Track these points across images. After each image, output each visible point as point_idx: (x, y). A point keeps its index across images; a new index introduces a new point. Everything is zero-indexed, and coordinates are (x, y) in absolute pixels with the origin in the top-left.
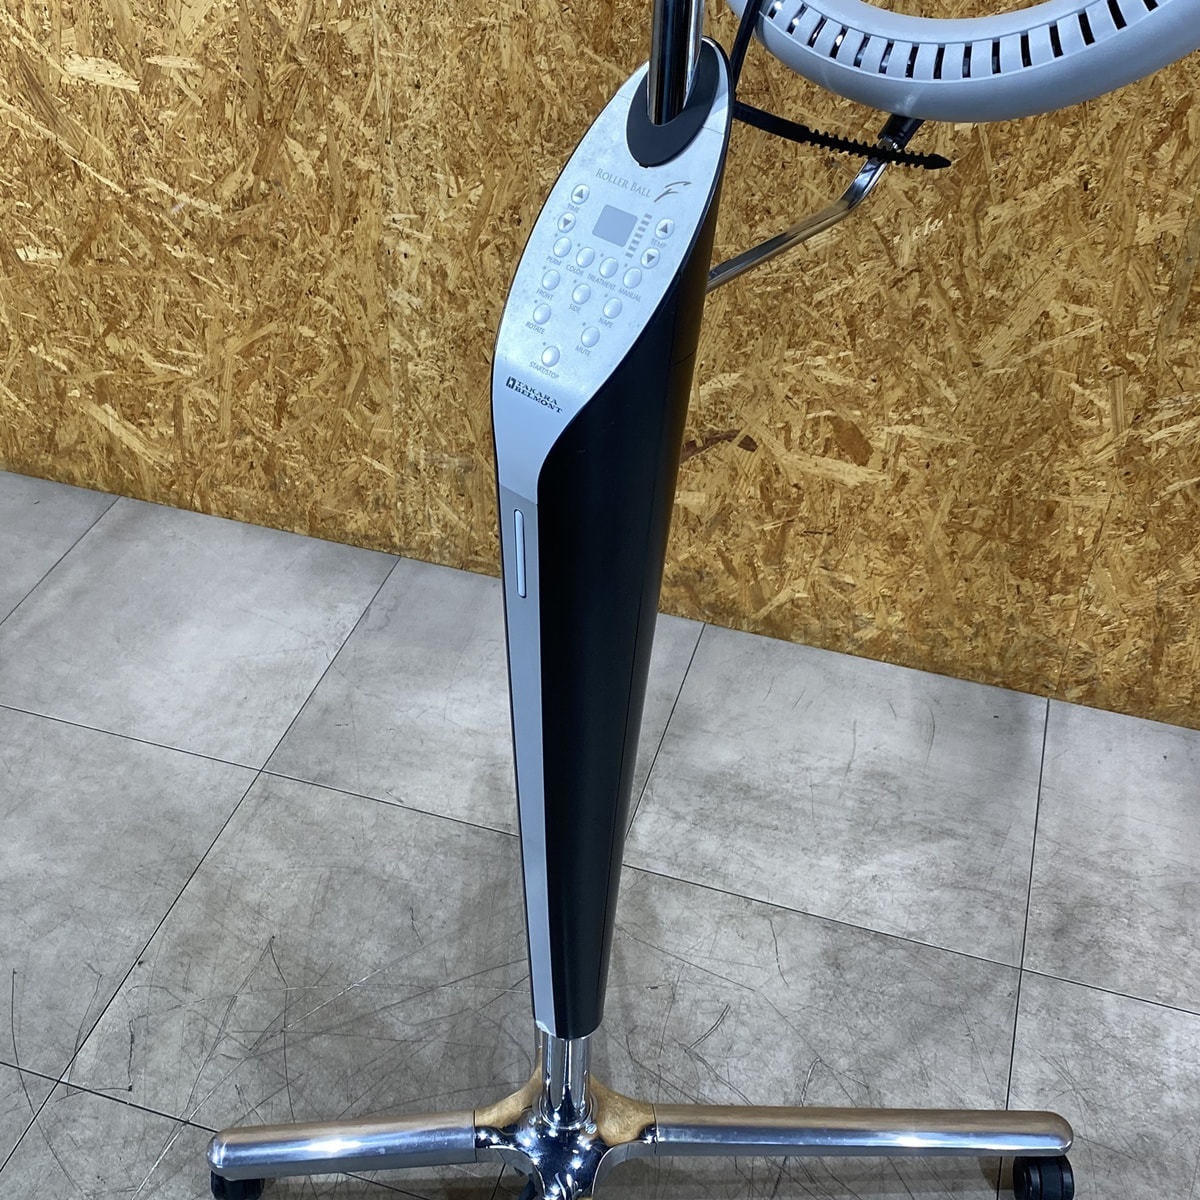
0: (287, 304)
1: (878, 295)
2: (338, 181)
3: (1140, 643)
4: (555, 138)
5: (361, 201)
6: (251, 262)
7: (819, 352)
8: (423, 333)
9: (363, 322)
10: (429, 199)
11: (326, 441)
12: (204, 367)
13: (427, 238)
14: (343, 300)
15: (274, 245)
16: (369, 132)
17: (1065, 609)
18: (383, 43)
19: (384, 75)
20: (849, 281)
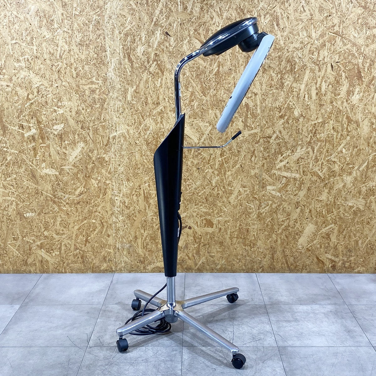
0: (89, 215)
1: (210, 192)
2: (103, 186)
3: (270, 256)
4: (147, 171)
5: (107, 190)
6: (82, 207)
7: (201, 205)
8: (120, 216)
9: (107, 216)
10: (122, 187)
11: (97, 247)
12: (68, 235)
13: (121, 195)
14: (102, 212)
15: (87, 203)
16: (109, 176)
17: (255, 251)
18: (113, 158)
19: (113, 164)
20: (205, 190)
